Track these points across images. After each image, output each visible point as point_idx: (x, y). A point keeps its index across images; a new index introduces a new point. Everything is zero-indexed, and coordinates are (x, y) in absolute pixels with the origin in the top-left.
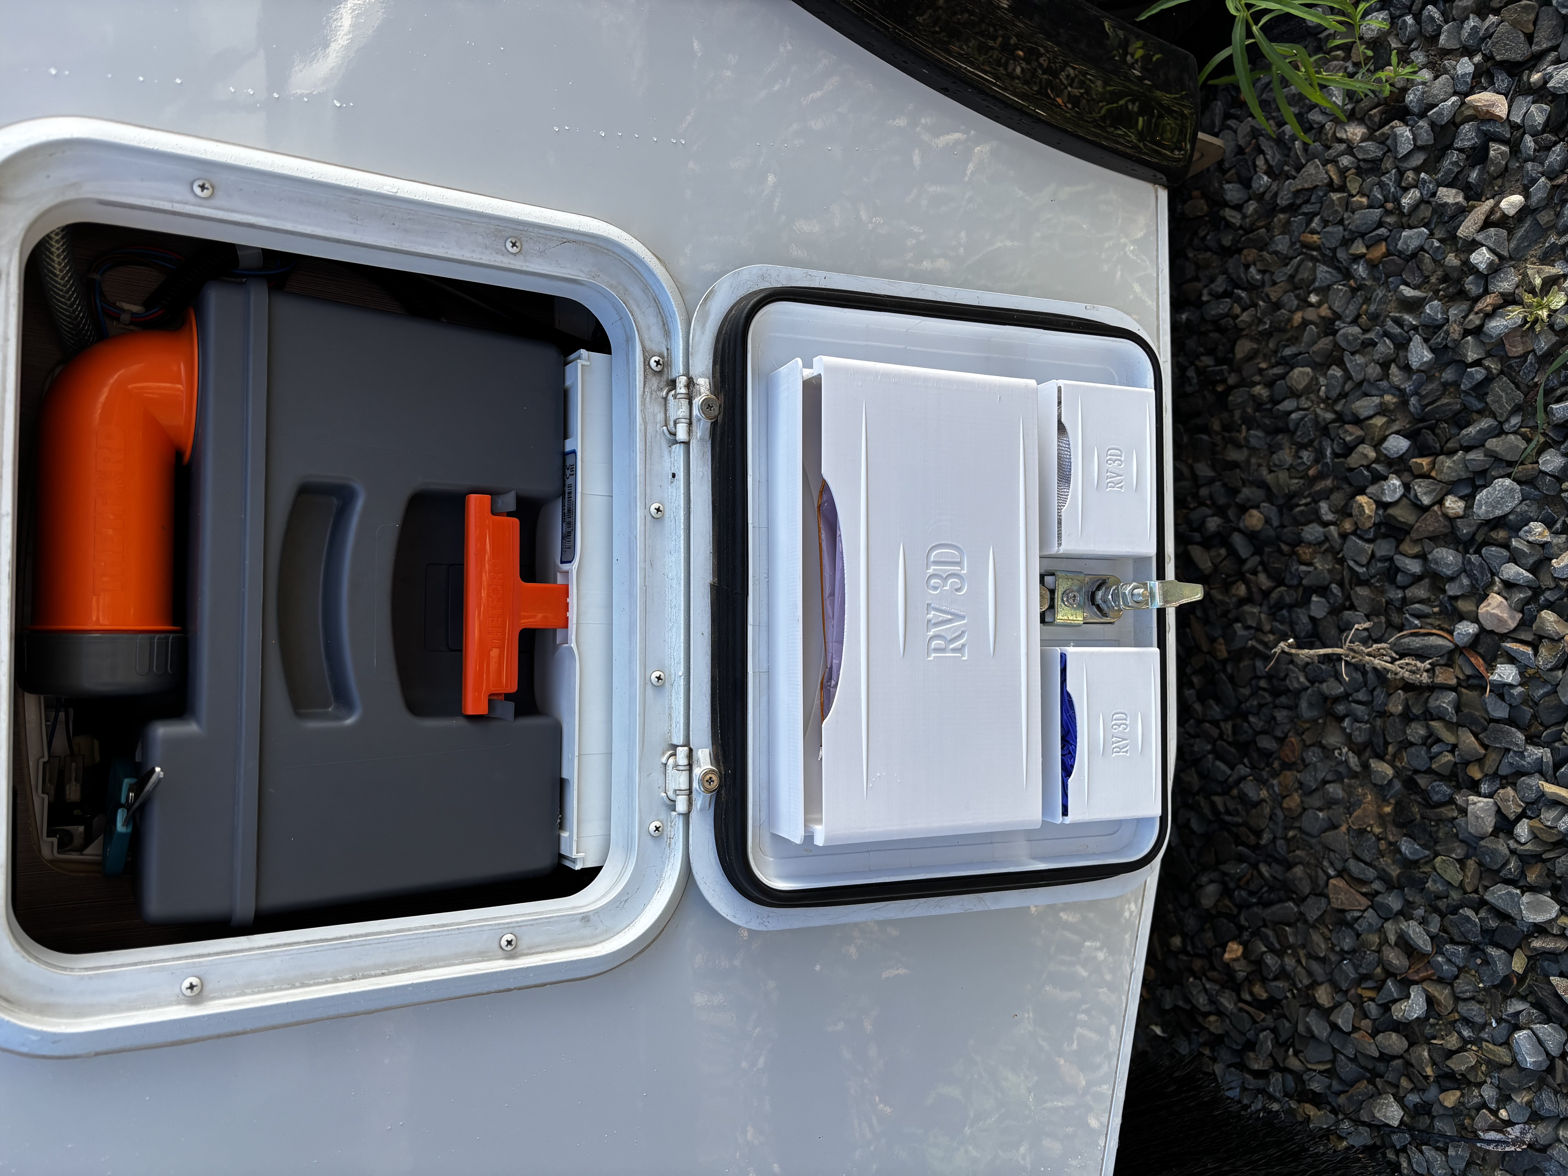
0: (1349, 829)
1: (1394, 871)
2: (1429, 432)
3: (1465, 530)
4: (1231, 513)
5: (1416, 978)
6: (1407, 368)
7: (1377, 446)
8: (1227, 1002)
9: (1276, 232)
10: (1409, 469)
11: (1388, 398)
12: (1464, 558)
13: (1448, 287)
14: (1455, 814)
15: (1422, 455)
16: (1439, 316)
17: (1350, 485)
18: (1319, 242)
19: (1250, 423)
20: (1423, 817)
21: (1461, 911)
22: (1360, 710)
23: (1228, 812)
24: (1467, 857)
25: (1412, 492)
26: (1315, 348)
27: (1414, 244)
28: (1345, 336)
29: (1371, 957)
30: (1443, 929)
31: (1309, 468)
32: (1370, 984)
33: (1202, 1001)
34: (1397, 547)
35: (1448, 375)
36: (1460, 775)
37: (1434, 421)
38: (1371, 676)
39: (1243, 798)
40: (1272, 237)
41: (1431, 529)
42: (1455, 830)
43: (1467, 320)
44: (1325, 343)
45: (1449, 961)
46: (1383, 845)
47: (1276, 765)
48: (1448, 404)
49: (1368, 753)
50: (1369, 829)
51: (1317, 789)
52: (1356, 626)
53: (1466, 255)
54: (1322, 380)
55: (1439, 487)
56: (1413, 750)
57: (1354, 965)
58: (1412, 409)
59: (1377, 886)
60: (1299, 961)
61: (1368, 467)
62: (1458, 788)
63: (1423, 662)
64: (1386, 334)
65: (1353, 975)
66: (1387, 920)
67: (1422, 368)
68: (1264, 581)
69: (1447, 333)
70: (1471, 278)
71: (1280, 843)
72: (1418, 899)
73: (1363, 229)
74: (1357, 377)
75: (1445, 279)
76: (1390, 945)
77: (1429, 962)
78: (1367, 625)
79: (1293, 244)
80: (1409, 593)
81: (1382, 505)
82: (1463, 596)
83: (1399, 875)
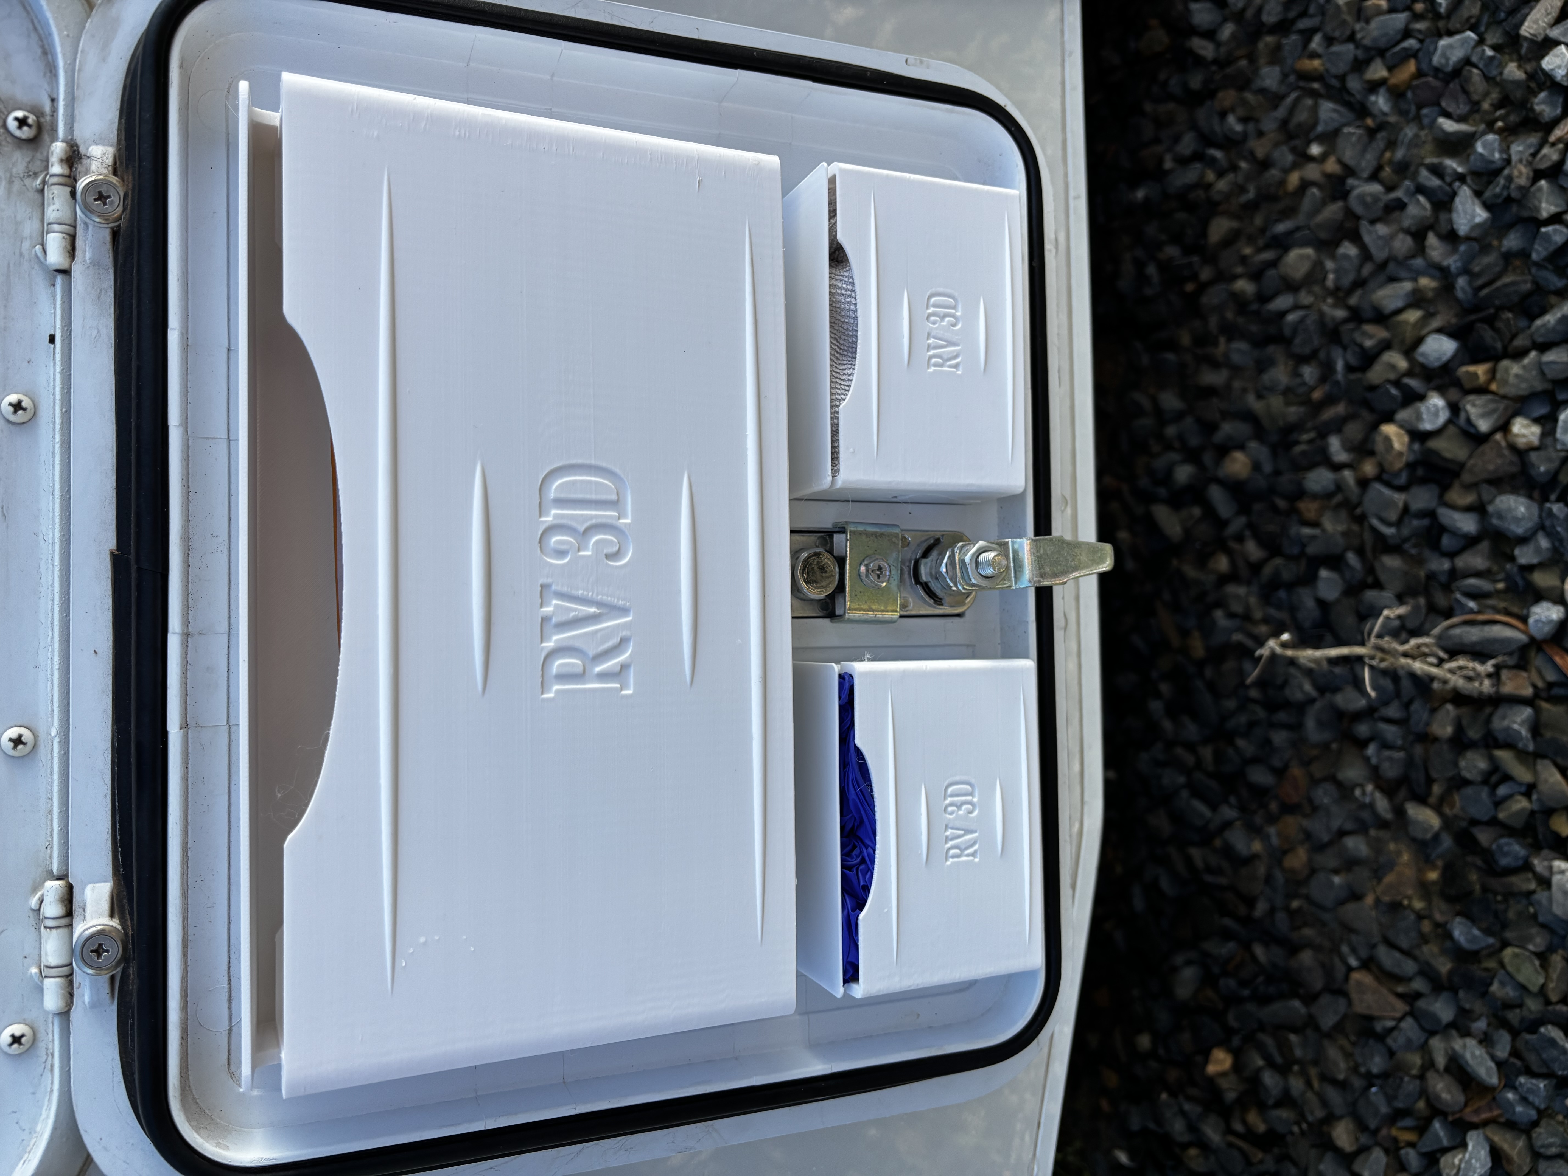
0: (1378, 901)
1: (1444, 966)
2: (1486, 327)
3: (1542, 467)
4: (1208, 458)
5: (1475, 1119)
6: (1451, 237)
7: (1410, 349)
8: (1213, 1133)
9: (1262, 61)
10: (1457, 383)
11: (1425, 282)
12: (1541, 509)
13: (1507, 115)
14: (1533, 886)
15: (1475, 361)
16: (1497, 155)
17: (1372, 410)
18: (1321, 68)
19: (1231, 332)
20: (1485, 889)
21: (1542, 1030)
22: (1390, 732)
23: (1209, 870)
24: (1551, 949)
25: (1463, 416)
26: (1320, 218)
27: (1456, 55)
28: (1361, 198)
29: (1410, 1086)
30: (1515, 1053)
31: (1313, 389)
32: (1408, 1122)
33: (1178, 1127)
34: (1441, 496)
35: (1512, 241)
36: (1541, 830)
37: (1492, 311)
38: (1406, 683)
39: (1228, 851)
40: (1256, 71)
41: (1491, 467)
42: (1531, 910)
43: (1539, 156)
44: (1333, 210)
45: (1524, 1100)
46: (1426, 926)
47: (1274, 806)
48: (1513, 284)
49: (1403, 793)
50: (1406, 902)
51: (1331, 843)
52: (1386, 612)
53: (1534, 64)
54: (1329, 265)
55: (1502, 406)
56: (1469, 791)
57: (1386, 1095)
58: (1460, 294)
59: (1419, 985)
60: (1309, 1084)
61: (1397, 383)
62: (1537, 847)
63: (1483, 662)
64: (1420, 189)
65: (1384, 1109)
66: (1432, 1033)
67: (1473, 235)
68: (1253, 550)
69: (1510, 179)
70: (1543, 95)
71: (1281, 917)
72: (1478, 1006)
73: (1382, 43)
74: (1379, 255)
75: (1504, 102)
76: (1437, 1071)
77: (1494, 1099)
78: (1401, 610)
79: (1285, 76)
80: (1461, 562)
81: (1417, 436)
82: (1541, 566)
83: (1451, 973)
